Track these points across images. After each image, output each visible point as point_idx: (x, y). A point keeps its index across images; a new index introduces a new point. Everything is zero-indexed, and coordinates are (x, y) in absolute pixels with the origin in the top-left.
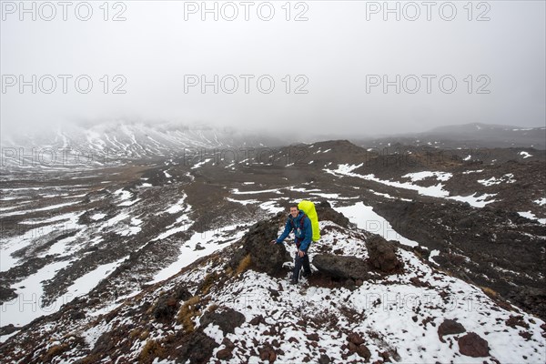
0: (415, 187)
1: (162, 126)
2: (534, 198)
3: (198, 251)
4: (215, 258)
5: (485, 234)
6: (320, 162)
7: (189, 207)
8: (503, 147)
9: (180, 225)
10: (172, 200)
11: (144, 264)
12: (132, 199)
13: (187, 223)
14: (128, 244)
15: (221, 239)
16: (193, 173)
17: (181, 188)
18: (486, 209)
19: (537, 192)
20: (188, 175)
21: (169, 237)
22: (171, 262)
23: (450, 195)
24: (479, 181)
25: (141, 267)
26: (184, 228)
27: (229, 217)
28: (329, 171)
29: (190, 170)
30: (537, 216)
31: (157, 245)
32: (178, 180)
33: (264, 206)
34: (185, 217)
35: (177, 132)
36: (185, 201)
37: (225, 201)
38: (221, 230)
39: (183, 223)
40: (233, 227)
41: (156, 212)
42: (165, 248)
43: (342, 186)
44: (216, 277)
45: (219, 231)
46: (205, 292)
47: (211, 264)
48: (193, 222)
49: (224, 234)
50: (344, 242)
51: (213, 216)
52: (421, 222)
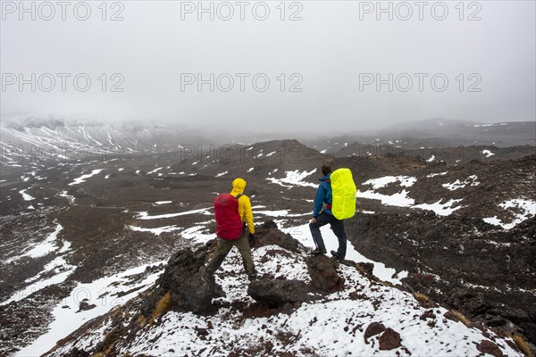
0: (378, 196)
1: (17, 120)
2: (498, 201)
3: (83, 312)
4: (116, 315)
5: (452, 246)
6: (263, 169)
7: (67, 245)
8: (466, 145)
9: (51, 274)
10: (35, 235)
13: (63, 270)
15: (121, 289)
16: (72, 191)
17: (50, 217)
18: (451, 217)
19: (501, 195)
20: (64, 194)
21: (31, 296)
22: (36, 336)
23: (416, 204)
24: (444, 185)
26: (59, 279)
27: (134, 255)
28: (274, 180)
29: (67, 188)
30: (502, 222)
31: (10, 312)
32: (47, 204)
33: (187, 234)
34: (59, 261)
35: (43, 129)
36: (59, 236)
37: (127, 231)
38: (121, 275)
39: (57, 270)
40: (141, 269)
41: (6, 258)
42: (24, 315)
43: (291, 199)
44: (122, 331)
45: (119, 277)
46: (108, 351)
47: (110, 322)
48: (75, 267)
49: (127, 280)
50: (288, 268)
51: (108, 255)
52: (386, 238)
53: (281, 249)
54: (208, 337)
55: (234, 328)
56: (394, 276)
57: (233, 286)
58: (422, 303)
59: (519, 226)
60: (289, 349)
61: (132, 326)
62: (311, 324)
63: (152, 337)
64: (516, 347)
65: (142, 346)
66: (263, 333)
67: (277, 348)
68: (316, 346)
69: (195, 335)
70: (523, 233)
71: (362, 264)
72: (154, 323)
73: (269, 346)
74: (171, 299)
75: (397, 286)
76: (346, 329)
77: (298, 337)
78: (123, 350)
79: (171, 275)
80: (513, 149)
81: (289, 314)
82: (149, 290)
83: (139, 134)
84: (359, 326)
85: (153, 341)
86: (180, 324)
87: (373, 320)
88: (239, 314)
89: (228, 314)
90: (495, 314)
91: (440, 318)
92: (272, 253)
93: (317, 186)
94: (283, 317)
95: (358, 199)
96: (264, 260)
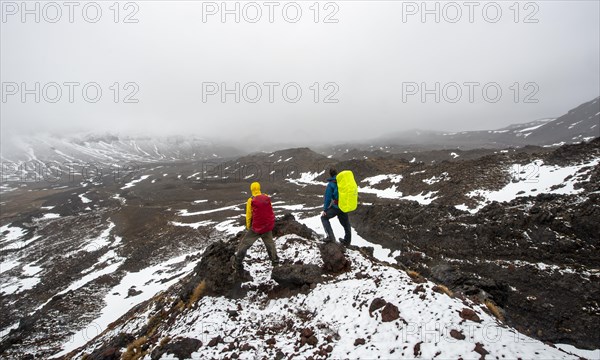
0: (374, 191)
1: (78, 136)
2: (465, 192)
3: (131, 298)
4: (159, 300)
5: (433, 229)
7: (118, 240)
8: (439, 149)
9: (104, 265)
10: (91, 232)
11: (46, 331)
12: (25, 238)
13: (114, 262)
14: (17, 306)
15: (165, 276)
16: (124, 194)
17: (105, 216)
18: (431, 206)
19: (467, 187)
20: (117, 197)
21: (86, 285)
22: (89, 320)
23: (404, 196)
24: (424, 181)
25: (40, 336)
26: (111, 269)
27: (175, 247)
28: (291, 181)
29: (119, 191)
30: (469, 207)
31: (67, 300)
32: (102, 205)
33: (220, 227)
34: (111, 254)
35: (101, 143)
36: (111, 232)
37: (170, 226)
38: (164, 264)
39: (109, 262)
40: (182, 258)
41: (66, 252)
42: (80, 302)
43: (306, 195)
44: (164, 315)
45: (162, 266)
46: (151, 334)
47: (154, 307)
48: (124, 259)
49: (169, 268)
50: (305, 253)
51: (153, 247)
52: (382, 224)
53: (298, 237)
54: (238, 318)
55: (260, 308)
56: (390, 255)
57: (259, 272)
58: (414, 279)
59: (482, 210)
60: (307, 325)
61: (172, 310)
62: (325, 302)
63: (189, 320)
64: (489, 312)
65: (180, 329)
66: (285, 312)
67: (297, 325)
68: (330, 321)
69: (227, 317)
70: (485, 216)
71: (364, 248)
72: (191, 307)
73: (290, 324)
74: (206, 285)
75: (393, 265)
76: (354, 305)
77: (314, 315)
78: (164, 333)
79: (206, 265)
80: (473, 152)
81: (307, 294)
82: (188, 277)
83: (181, 146)
84: (365, 302)
85: (190, 324)
86: (214, 308)
87: (376, 296)
88: (264, 295)
89: (255, 296)
90: (470, 284)
91: (429, 291)
92: (291, 241)
93: (326, 184)
94: (302, 297)
95: (359, 193)
96: (285, 247)
